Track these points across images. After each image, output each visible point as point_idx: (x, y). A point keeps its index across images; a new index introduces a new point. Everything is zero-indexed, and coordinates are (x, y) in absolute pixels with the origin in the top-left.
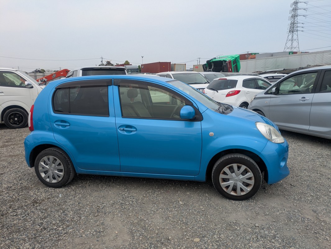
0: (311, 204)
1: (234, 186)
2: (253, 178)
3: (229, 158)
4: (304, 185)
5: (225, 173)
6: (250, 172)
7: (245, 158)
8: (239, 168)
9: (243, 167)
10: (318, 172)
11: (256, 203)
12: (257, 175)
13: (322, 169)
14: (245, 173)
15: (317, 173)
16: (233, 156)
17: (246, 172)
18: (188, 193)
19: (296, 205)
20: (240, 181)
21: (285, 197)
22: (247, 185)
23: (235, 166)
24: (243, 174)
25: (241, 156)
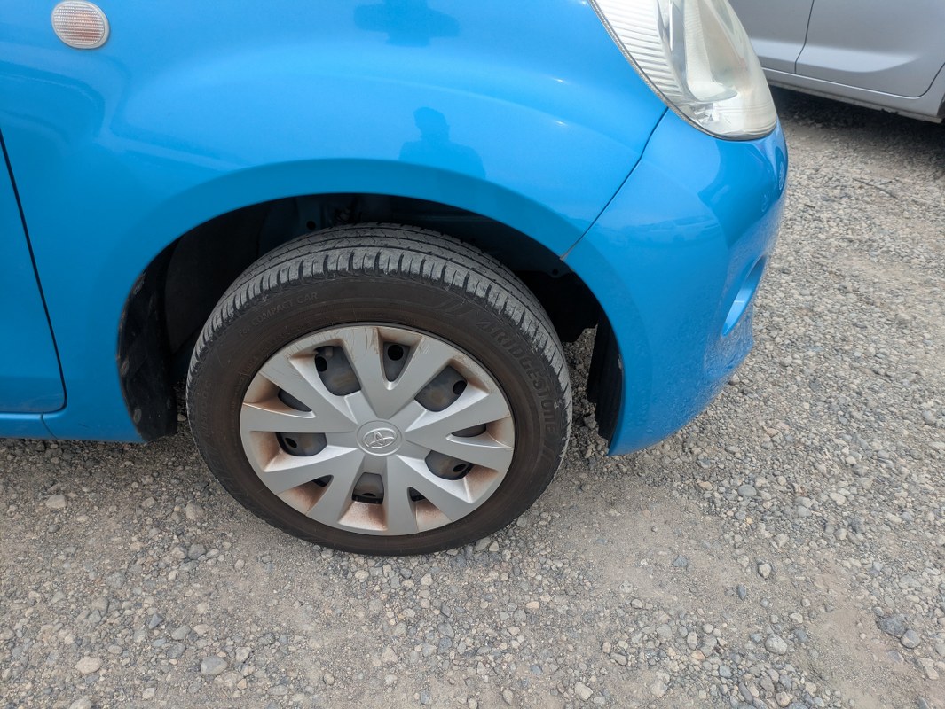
0: (859, 553)
1: (363, 475)
2: (508, 429)
3: (302, 281)
4: (793, 377)
5: (279, 397)
6: (479, 385)
7: (449, 278)
8: (395, 354)
9: (431, 354)
10: (847, 283)
11: (515, 571)
12: (534, 409)
13: (858, 264)
14: (447, 389)
15: (844, 290)
16: (338, 260)
17: (453, 381)
18: (57, 502)
19: (772, 575)
20: (410, 444)
21: (699, 489)
22: (460, 470)
23: (361, 342)
24: (431, 397)
25: (412, 263)
